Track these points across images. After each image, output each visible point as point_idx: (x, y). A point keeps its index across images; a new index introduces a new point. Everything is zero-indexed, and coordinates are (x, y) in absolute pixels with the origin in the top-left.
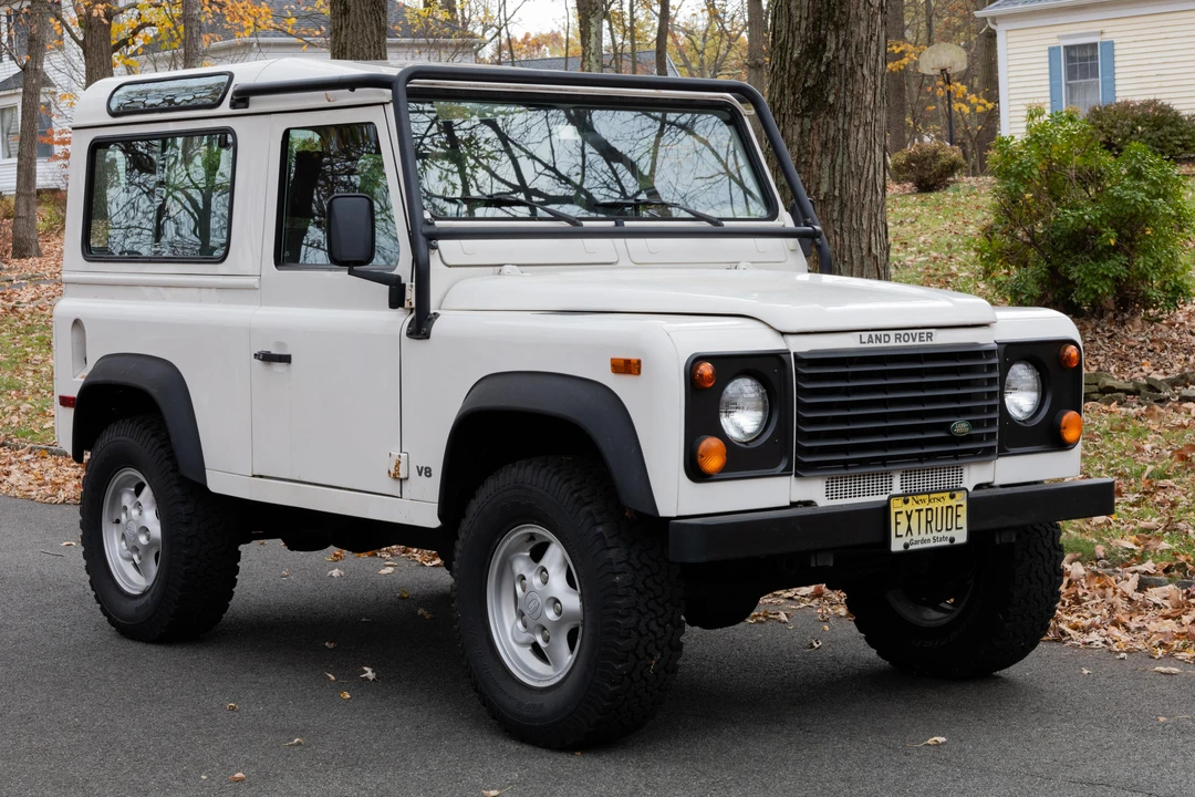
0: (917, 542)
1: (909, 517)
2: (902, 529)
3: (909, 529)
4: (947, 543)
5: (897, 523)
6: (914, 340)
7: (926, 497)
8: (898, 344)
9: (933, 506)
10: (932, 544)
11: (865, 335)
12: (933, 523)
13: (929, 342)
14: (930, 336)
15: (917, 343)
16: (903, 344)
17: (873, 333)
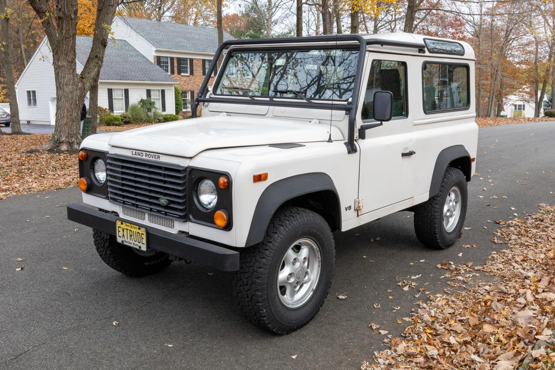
0: (127, 242)
1: (123, 230)
2: (121, 234)
3: (123, 235)
4: (138, 248)
5: (119, 231)
6: (152, 158)
7: (130, 225)
8: (146, 158)
9: (133, 230)
10: (132, 245)
11: (134, 151)
12: (133, 237)
13: (158, 160)
14: (159, 157)
15: (153, 159)
16: (148, 158)
17: (137, 151)
